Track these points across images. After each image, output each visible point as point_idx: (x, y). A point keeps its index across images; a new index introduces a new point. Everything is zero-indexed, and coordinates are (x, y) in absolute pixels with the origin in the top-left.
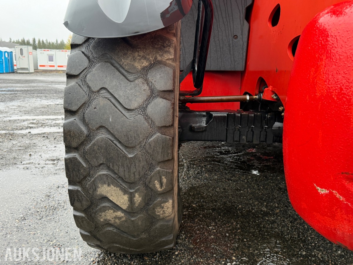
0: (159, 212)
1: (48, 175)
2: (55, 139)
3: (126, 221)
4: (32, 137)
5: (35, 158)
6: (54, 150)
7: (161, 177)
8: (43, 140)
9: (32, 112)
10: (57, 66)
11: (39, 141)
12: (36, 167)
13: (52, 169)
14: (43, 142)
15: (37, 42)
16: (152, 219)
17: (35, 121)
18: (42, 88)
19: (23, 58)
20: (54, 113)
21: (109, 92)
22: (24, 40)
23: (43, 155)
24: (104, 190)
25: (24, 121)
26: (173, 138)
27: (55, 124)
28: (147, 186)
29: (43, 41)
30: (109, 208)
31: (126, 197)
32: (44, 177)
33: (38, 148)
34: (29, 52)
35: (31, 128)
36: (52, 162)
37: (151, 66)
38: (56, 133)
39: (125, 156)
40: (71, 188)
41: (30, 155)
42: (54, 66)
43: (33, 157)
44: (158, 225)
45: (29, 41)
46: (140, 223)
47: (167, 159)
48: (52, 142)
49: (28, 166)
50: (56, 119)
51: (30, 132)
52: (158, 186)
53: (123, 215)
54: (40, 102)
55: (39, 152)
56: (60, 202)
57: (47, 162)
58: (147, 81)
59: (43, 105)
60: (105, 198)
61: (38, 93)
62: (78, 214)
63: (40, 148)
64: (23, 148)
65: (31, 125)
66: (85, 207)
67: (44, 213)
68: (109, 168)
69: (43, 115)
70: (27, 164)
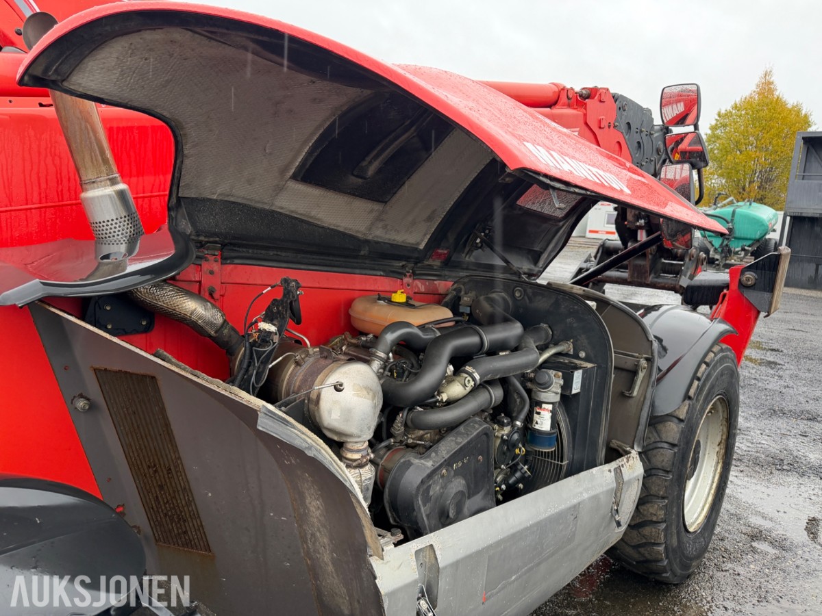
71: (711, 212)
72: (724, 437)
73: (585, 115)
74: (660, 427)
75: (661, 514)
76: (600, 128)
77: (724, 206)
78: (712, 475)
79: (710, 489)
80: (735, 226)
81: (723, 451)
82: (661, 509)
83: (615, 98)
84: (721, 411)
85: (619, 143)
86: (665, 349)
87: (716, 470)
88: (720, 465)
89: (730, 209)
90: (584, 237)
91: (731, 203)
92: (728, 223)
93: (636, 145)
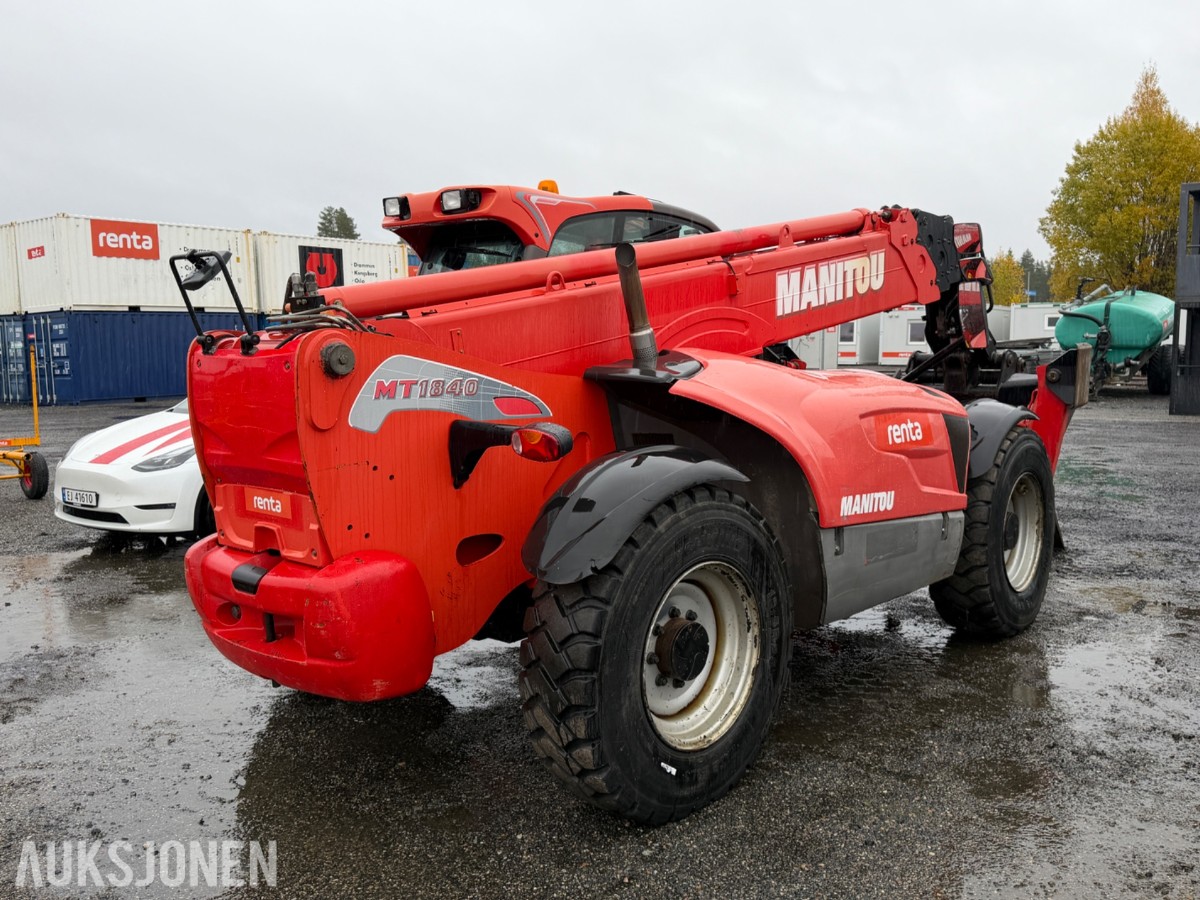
71: (1075, 310)
72: (1041, 516)
73: (889, 236)
74: (976, 490)
75: (983, 559)
76: (904, 245)
77: (1093, 299)
78: (1033, 551)
79: (1033, 563)
80: (1111, 329)
81: (1041, 530)
82: (982, 554)
83: (916, 213)
84: (1034, 490)
85: (922, 256)
86: (976, 433)
87: (1037, 547)
88: (1040, 543)
89: (1101, 304)
90: (876, 364)
91: (1103, 294)
92: (1100, 325)
93: (939, 255)
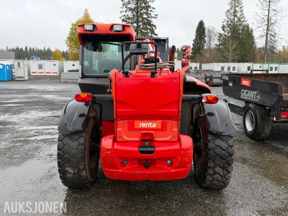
0: (82, 174)
1: (48, 162)
2: (49, 143)
3: (73, 177)
4: (38, 142)
5: (41, 154)
6: (50, 150)
7: (81, 165)
8: (44, 144)
9: (34, 123)
10: (45, 73)
11: (42, 144)
12: (42, 159)
13: (49, 160)
14: (44, 145)
15: (28, 50)
16: (80, 176)
17: (37, 131)
18: (37, 99)
19: (20, 69)
20: (47, 124)
21: (68, 145)
22: (18, 48)
23: (45, 153)
24: (67, 169)
25: (31, 131)
26: (85, 155)
27: (49, 133)
28: (78, 168)
29: (33, 49)
30: (69, 173)
31: (73, 171)
32: (47, 163)
33: (42, 148)
34: (24, 65)
35: (36, 136)
36: (49, 156)
37: (79, 138)
38: (50, 139)
39: (72, 160)
40: (59, 168)
41: (39, 153)
42: (43, 73)
43: (40, 154)
44: (82, 178)
45: (22, 49)
46: (77, 177)
47: (83, 161)
48: (48, 145)
49: (39, 158)
50: (49, 129)
51: (36, 139)
52: (81, 167)
53: (72, 175)
54: (38, 115)
55: (43, 151)
56: (54, 173)
57: (47, 156)
58: (78, 141)
59: (40, 117)
60: (67, 171)
61: (35, 105)
62: (61, 175)
63: (43, 148)
64: (34, 149)
65: (36, 134)
66: (62, 173)
67: (48, 177)
68: (68, 163)
69: (41, 126)
70: (38, 157)
